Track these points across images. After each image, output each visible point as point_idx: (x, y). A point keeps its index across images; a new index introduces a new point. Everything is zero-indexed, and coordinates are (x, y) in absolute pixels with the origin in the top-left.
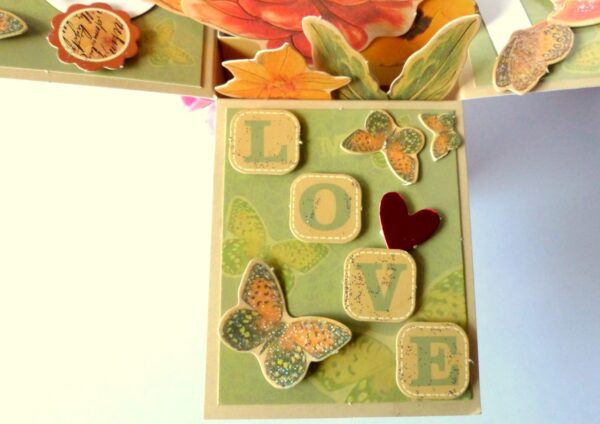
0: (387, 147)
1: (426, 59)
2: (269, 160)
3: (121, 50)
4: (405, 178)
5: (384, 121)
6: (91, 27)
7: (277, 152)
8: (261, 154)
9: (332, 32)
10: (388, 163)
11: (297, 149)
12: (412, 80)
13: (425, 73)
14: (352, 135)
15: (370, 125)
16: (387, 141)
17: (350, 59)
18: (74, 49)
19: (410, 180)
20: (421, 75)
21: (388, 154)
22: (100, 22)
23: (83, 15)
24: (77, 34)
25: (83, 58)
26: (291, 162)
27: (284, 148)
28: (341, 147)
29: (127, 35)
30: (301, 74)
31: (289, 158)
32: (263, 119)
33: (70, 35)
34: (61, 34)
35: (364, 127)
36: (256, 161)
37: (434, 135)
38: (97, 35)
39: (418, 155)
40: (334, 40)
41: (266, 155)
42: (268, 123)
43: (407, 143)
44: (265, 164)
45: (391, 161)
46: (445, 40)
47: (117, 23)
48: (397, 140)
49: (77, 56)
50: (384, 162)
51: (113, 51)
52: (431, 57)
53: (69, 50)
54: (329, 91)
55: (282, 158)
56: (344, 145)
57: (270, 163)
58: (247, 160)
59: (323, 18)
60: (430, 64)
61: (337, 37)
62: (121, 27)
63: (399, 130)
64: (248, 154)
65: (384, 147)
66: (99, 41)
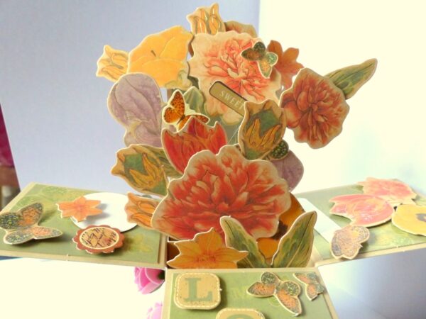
0: (277, 293)
1: (291, 239)
2: (200, 300)
3: (113, 244)
4: (293, 311)
5: (272, 278)
6: (98, 235)
7: (206, 295)
8: (195, 297)
9: (237, 225)
10: (280, 302)
11: (219, 293)
12: (284, 254)
13: (292, 249)
14: (253, 285)
15: (264, 280)
16: (277, 288)
17: (247, 241)
18: (87, 243)
19: (297, 312)
20: (289, 250)
21: (279, 297)
22: (103, 233)
23: (95, 230)
24: (90, 237)
25: (91, 248)
26: (216, 301)
27: (210, 293)
28: (247, 292)
29: (118, 238)
30: (220, 249)
31: (214, 299)
32: (196, 277)
33: (86, 238)
34: (81, 237)
35: (260, 281)
36: (192, 301)
37: (306, 285)
38: (100, 238)
39: (299, 296)
40: (238, 229)
41: (199, 297)
42: (200, 279)
43: (290, 290)
44: (198, 302)
45: (281, 301)
46: (299, 226)
47: (113, 233)
48: (283, 288)
49: (89, 246)
50: (277, 302)
51: (109, 244)
52: (293, 238)
53: (84, 244)
54: (235, 262)
55: (209, 299)
56: (249, 291)
57: (202, 302)
58: (186, 300)
59: (232, 217)
60: (293, 243)
61: (240, 228)
62: (115, 235)
63: (283, 282)
64: (187, 297)
65: (275, 292)
66: (101, 240)
